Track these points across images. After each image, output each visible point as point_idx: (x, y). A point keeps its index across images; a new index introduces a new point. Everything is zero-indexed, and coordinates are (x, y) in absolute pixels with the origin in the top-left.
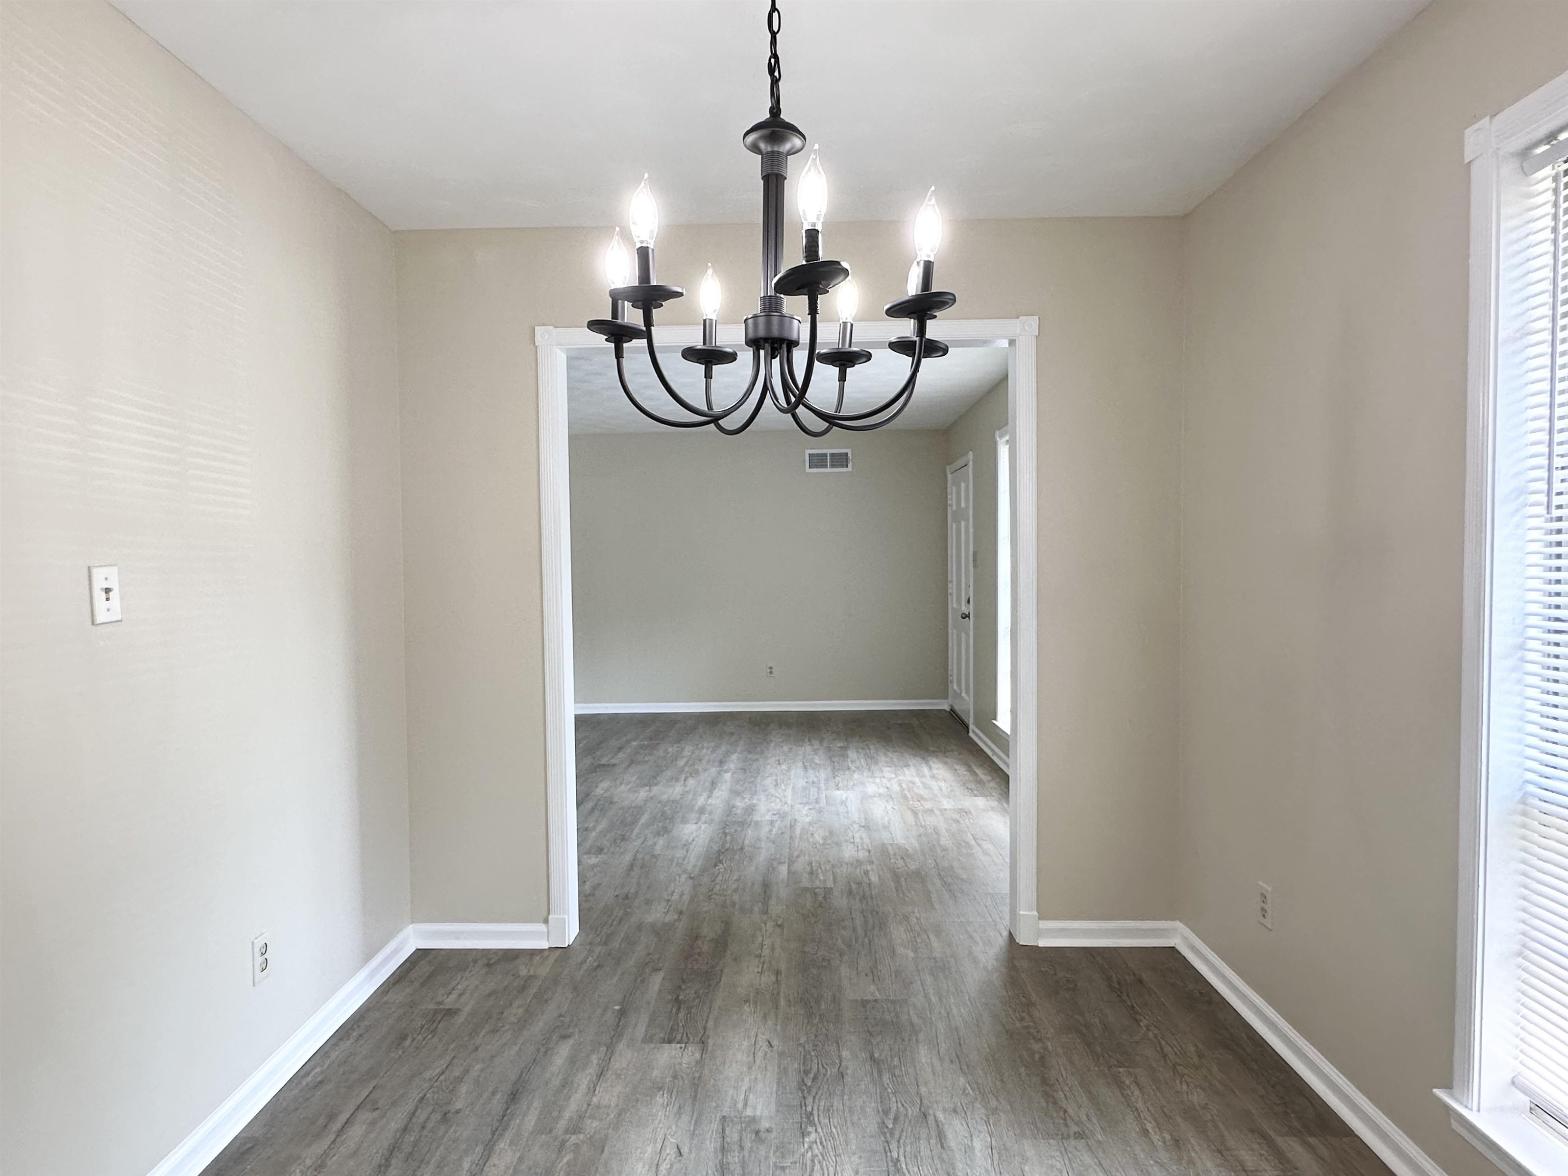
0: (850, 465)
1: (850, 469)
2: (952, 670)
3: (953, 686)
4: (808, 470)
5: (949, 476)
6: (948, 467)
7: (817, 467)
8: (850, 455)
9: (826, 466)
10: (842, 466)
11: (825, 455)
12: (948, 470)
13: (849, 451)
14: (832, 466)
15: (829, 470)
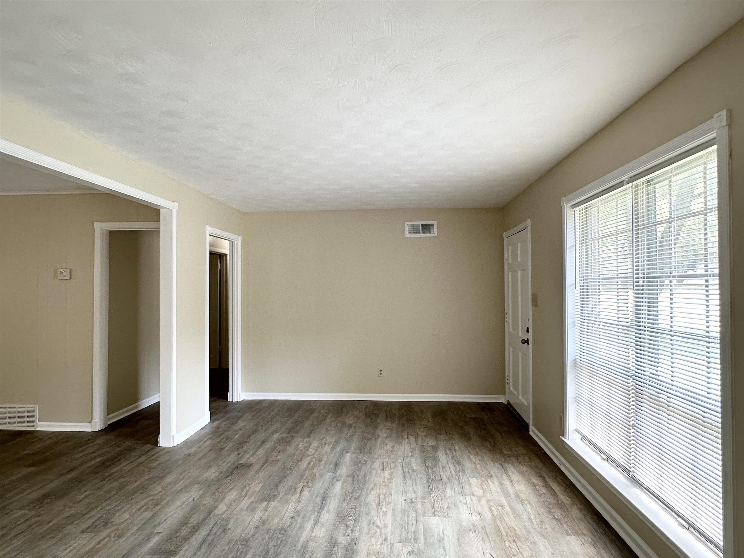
0: (436, 232)
1: (435, 234)
2: (509, 375)
3: (509, 388)
4: (407, 235)
5: (506, 240)
6: (504, 233)
7: (413, 233)
8: (435, 225)
9: (419, 233)
10: (430, 233)
11: (419, 225)
12: (504, 236)
13: (435, 223)
14: (424, 233)
15: (421, 235)
